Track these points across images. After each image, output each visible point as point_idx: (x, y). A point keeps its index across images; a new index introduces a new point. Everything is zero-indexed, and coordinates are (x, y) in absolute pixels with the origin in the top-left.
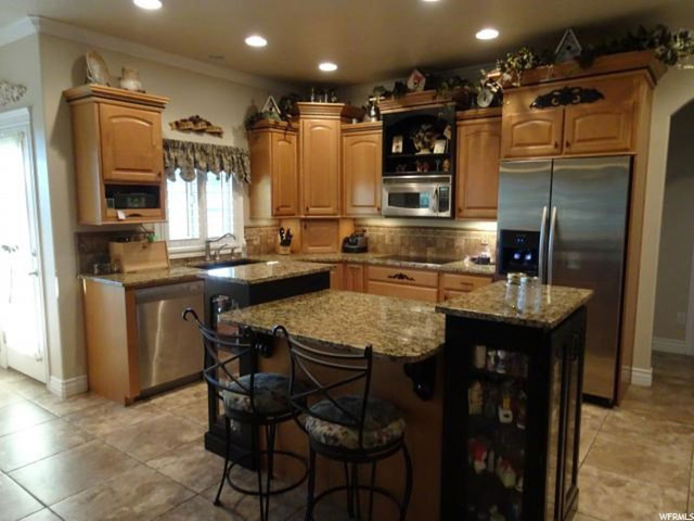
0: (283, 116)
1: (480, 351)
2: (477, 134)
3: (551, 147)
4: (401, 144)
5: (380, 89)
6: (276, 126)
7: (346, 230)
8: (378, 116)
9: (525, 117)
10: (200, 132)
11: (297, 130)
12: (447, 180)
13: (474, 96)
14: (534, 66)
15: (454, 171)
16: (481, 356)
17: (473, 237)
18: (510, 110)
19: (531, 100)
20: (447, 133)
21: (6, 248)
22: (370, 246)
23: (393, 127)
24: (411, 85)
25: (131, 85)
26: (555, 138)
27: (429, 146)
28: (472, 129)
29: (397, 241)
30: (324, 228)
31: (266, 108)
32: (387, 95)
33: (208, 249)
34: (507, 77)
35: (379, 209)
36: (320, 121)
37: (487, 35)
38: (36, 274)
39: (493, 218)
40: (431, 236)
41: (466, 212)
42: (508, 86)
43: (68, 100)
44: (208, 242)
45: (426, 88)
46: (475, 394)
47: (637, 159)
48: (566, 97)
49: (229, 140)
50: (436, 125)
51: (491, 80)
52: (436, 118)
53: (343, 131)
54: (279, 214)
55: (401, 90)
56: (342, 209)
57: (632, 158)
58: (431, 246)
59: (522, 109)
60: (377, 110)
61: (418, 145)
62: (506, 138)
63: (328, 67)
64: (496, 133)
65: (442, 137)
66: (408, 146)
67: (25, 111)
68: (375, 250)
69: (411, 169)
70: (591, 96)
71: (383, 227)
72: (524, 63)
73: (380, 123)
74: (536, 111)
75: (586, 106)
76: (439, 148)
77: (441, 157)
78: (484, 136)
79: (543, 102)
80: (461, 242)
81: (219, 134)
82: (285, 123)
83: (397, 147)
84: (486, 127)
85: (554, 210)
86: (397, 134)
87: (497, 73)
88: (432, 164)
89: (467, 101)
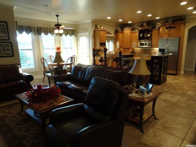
0: (121, 30)
1: (155, 60)
2: (156, 33)
3: (167, 36)
4: (142, 35)
5: (138, 25)
6: (120, 32)
7: (131, 50)
8: (138, 30)
9: (164, 31)
10: (109, 34)
11: (123, 33)
12: (150, 41)
13: (155, 27)
14: (165, 23)
15: (151, 39)
16: (155, 61)
17: (154, 51)
18: (161, 29)
19: (165, 28)
20: (150, 33)
21: (83, 53)
22: (135, 53)
23: (140, 32)
24: (144, 25)
25: (102, 28)
26: (168, 34)
27: (147, 35)
28: (155, 32)
29: (141, 52)
30: (127, 50)
31: (118, 29)
32: (140, 26)
33: (109, 53)
34: (161, 24)
35: (138, 46)
36: (127, 31)
37: (158, 18)
38: (88, 56)
39: (158, 47)
40: (147, 51)
41: (153, 46)
42: (161, 26)
43: (94, 31)
44: (110, 52)
45: (147, 25)
46: (154, 65)
47: (181, 37)
48: (170, 28)
49: (112, 35)
50: (148, 31)
51: (158, 25)
52: (148, 30)
53: (131, 32)
54: (120, 47)
55: (142, 26)
56: (131, 46)
57: (180, 37)
58: (146, 52)
59: (163, 30)
60: (138, 29)
61: (145, 35)
62: (160, 34)
63: (130, 22)
64: (159, 33)
65: (149, 33)
66: (143, 35)
67: (88, 33)
68: (136, 54)
69: (144, 39)
70: (174, 27)
71: (138, 49)
72: (163, 22)
73: (138, 31)
74: (165, 30)
75: (173, 29)
76: (149, 35)
77: (149, 37)
78: (157, 33)
79: (166, 28)
80: (152, 52)
81: (111, 34)
82: (121, 32)
83: (141, 35)
84: (157, 32)
85: (168, 45)
86: (141, 33)
87: (159, 24)
88: (148, 38)
89: (154, 28)
